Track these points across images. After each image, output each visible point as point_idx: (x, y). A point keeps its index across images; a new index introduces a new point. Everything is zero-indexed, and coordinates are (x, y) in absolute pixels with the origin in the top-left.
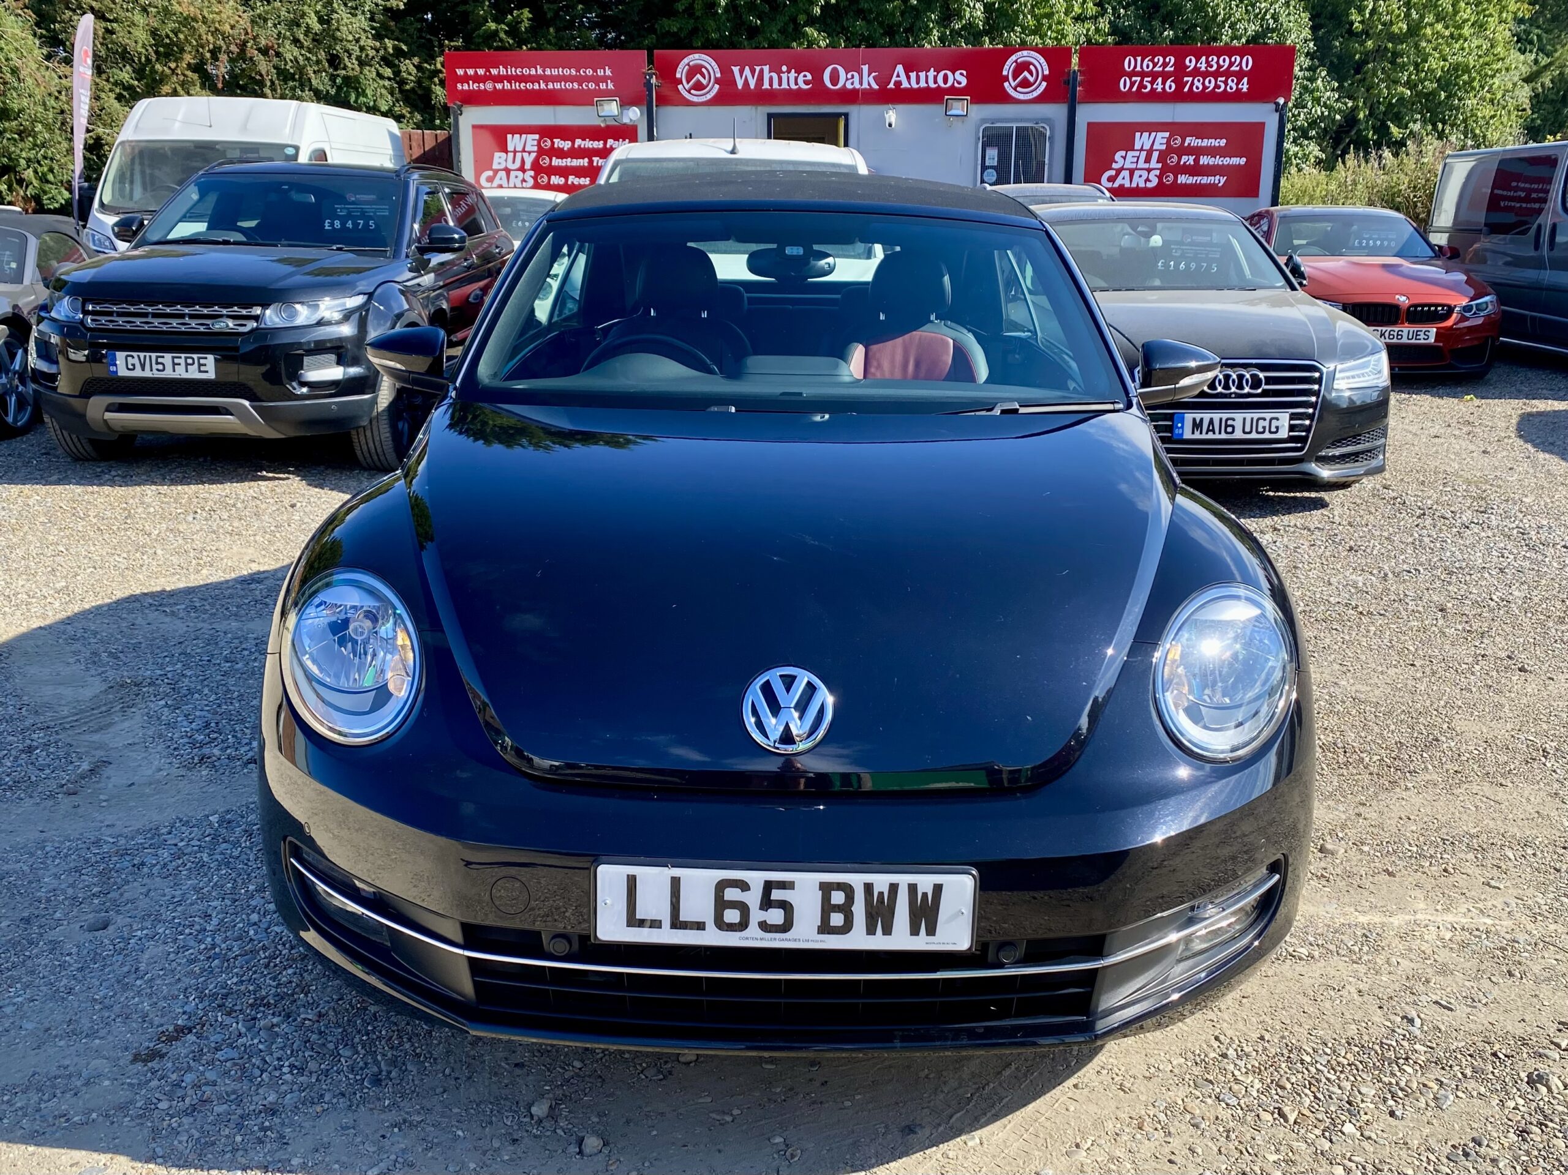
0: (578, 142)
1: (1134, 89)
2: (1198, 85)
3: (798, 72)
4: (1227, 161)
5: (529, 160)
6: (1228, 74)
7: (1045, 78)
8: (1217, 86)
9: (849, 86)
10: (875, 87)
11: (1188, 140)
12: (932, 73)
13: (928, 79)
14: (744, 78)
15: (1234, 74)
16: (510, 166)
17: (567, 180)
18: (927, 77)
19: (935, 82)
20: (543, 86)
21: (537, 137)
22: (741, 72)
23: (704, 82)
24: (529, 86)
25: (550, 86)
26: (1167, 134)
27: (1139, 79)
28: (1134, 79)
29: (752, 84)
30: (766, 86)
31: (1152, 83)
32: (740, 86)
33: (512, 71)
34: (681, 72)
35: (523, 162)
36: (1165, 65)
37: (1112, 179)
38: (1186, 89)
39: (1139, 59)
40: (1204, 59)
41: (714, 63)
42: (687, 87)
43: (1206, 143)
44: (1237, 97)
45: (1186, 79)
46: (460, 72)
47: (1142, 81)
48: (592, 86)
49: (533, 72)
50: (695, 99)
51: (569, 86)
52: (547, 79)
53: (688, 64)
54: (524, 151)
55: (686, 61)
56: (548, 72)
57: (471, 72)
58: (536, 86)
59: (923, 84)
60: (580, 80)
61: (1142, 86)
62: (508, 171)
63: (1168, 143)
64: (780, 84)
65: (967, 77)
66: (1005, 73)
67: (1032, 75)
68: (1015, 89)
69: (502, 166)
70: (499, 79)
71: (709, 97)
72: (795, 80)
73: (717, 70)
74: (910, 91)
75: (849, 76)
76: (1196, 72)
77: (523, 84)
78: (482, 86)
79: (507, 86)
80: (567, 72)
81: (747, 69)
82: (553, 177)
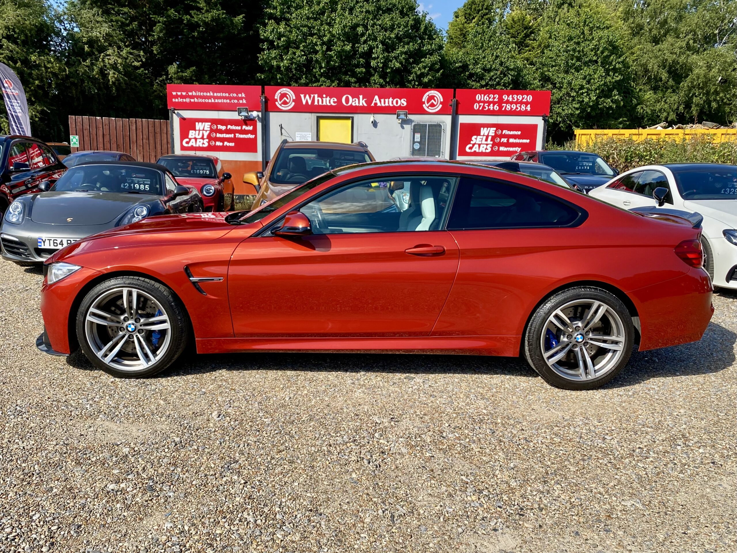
0: (229, 127)
1: (481, 108)
2: (508, 107)
3: (331, 98)
4: (521, 141)
5: (206, 134)
6: (521, 103)
7: (441, 103)
8: (517, 108)
9: (354, 104)
10: (365, 105)
11: (504, 132)
12: (391, 100)
13: (389, 102)
14: (306, 99)
15: (524, 103)
16: (197, 137)
17: (223, 143)
18: (389, 101)
19: (392, 103)
20: (213, 101)
21: (210, 124)
22: (305, 97)
23: (288, 101)
24: (207, 101)
25: (216, 101)
26: (495, 129)
27: (482, 104)
28: (480, 104)
29: (310, 102)
30: (316, 103)
31: (488, 106)
32: (304, 102)
33: (198, 94)
34: (277, 96)
35: (203, 135)
36: (494, 98)
37: (471, 148)
38: (503, 109)
39: (483, 95)
40: (511, 96)
41: (292, 93)
42: (280, 103)
43: (512, 133)
44: (525, 114)
45: (503, 105)
46: (174, 93)
47: (484, 105)
48: (236, 101)
49: (208, 94)
50: (284, 109)
51: (225, 101)
52: (215, 98)
53: (280, 93)
54: (203, 130)
55: (279, 91)
56: (215, 94)
57: (179, 93)
58: (210, 101)
59: (387, 104)
60: (230, 98)
61: (484, 107)
62: (196, 139)
63: (495, 133)
64: (322, 102)
65: (407, 102)
66: (423, 100)
67: (435, 100)
68: (428, 107)
69: (193, 137)
70: (192, 97)
71: (290, 108)
72: (328, 101)
73: (294, 96)
74: (381, 107)
75: (354, 100)
76: (508, 102)
77: (203, 100)
78: (184, 100)
79: (196, 100)
80: (224, 95)
81: (307, 96)
82: (217, 142)
